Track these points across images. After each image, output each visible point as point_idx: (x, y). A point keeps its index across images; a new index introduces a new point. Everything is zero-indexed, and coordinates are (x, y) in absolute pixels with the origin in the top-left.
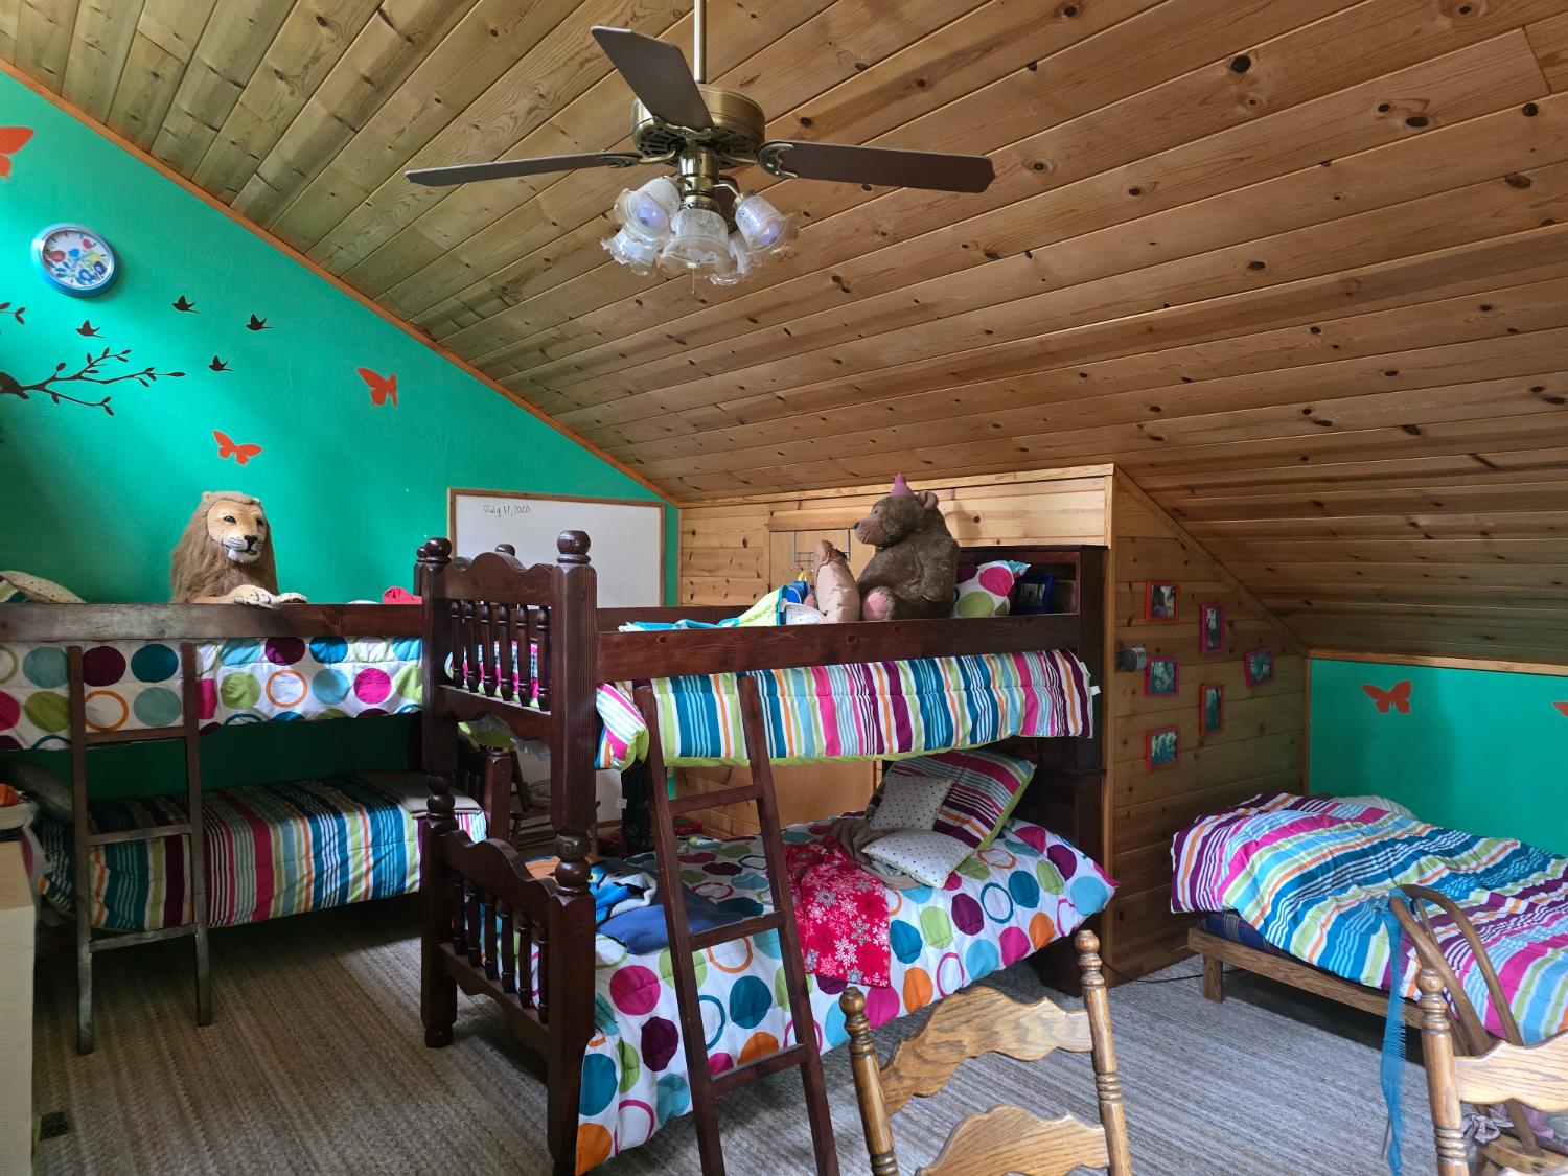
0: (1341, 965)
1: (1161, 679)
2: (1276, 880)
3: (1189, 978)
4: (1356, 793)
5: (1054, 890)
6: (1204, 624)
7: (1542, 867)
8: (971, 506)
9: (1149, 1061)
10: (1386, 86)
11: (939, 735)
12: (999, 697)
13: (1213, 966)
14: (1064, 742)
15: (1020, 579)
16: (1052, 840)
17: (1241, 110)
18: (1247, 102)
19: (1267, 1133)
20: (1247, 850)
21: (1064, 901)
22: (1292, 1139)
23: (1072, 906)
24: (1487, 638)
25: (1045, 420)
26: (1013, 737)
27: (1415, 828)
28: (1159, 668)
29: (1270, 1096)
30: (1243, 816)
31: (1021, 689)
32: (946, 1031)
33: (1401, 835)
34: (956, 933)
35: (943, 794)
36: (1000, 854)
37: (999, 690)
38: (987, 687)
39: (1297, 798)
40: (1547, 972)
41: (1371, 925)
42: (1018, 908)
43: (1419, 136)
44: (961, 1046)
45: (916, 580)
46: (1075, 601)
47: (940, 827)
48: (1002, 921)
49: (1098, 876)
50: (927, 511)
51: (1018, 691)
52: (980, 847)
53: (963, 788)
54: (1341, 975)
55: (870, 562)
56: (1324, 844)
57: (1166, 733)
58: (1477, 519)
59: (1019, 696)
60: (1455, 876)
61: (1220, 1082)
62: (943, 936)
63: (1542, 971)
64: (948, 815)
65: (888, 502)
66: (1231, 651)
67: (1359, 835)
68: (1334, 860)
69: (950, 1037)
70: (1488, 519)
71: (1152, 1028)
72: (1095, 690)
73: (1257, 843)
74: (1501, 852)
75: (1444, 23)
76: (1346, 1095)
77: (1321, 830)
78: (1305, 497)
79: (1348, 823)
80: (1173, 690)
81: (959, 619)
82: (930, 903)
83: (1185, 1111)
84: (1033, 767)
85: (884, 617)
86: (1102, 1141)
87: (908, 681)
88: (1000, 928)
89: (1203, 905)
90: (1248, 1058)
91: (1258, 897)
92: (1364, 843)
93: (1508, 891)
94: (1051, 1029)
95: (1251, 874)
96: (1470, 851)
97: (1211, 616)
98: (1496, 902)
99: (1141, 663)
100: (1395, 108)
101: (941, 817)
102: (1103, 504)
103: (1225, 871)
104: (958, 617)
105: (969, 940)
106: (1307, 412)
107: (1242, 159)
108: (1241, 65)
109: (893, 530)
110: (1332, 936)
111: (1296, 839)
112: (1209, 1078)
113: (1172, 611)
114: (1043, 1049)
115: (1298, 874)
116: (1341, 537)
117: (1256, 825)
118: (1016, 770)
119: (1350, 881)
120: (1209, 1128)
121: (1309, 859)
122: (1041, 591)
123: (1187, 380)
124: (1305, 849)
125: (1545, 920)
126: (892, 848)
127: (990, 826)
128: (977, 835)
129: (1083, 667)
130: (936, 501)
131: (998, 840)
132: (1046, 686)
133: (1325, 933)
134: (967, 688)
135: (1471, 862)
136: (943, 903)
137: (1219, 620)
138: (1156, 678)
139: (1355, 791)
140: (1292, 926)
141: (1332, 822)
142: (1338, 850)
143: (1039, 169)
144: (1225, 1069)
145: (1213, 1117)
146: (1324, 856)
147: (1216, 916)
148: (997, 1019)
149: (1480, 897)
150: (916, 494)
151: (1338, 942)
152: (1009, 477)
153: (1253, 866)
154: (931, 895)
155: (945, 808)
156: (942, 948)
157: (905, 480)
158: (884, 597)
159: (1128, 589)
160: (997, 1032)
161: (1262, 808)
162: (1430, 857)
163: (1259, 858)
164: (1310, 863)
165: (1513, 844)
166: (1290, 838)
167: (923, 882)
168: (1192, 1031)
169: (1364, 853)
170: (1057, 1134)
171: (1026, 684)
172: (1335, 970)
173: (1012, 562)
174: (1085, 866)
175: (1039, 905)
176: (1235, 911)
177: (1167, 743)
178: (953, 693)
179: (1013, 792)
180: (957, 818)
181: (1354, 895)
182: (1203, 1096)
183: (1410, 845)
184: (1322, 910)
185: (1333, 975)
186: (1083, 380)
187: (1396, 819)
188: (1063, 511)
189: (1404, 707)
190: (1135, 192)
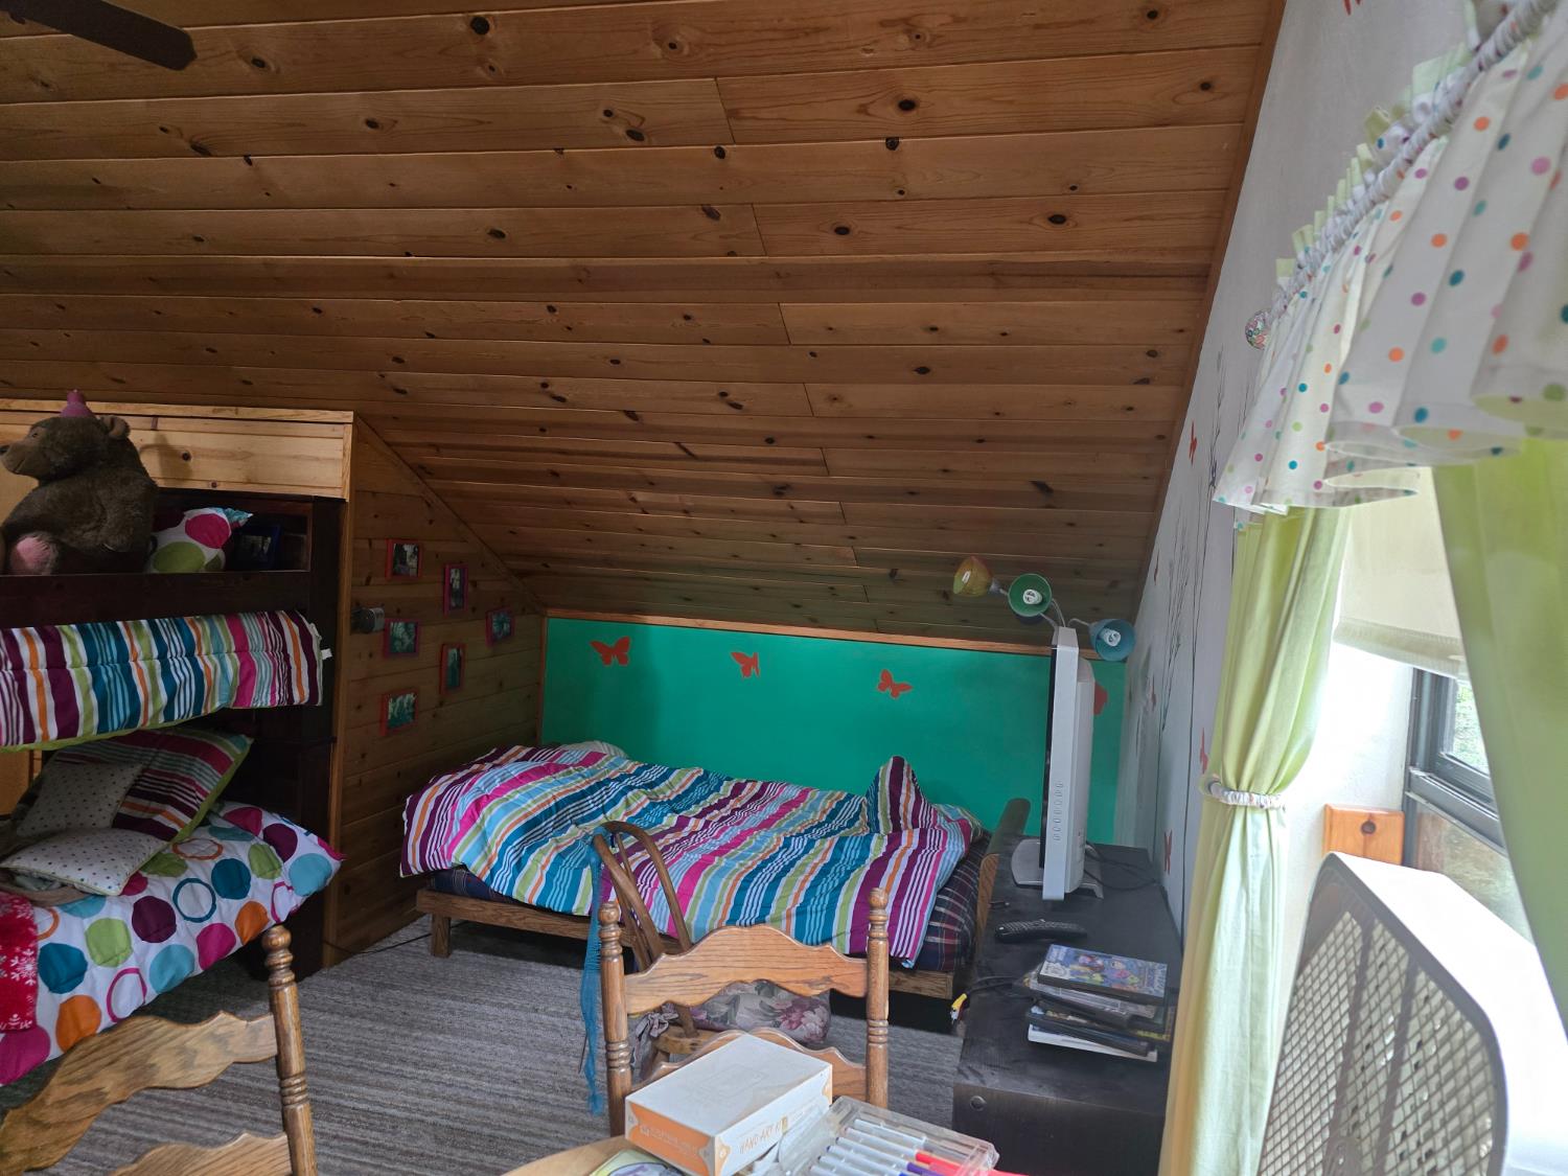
0: (557, 902)
1: (401, 640)
2: (504, 830)
3: (417, 939)
4: (579, 740)
5: (269, 874)
6: (447, 585)
7: (717, 789)
8: (179, 439)
9: (369, 1034)
10: (608, 92)
11: (119, 713)
12: (205, 665)
13: (441, 923)
14: (286, 713)
15: (238, 529)
16: (269, 820)
17: (480, 72)
18: (487, 65)
19: (481, 1076)
20: (478, 805)
21: (282, 884)
22: (505, 1074)
23: (289, 888)
24: (687, 599)
25: (273, 353)
26: (223, 711)
27: (625, 767)
28: (399, 629)
29: (486, 1039)
30: (477, 772)
31: (235, 656)
32: (79, 1081)
33: (614, 775)
34: (137, 943)
35: (128, 782)
36: (205, 842)
37: (205, 658)
38: (190, 655)
39: (529, 749)
40: (713, 877)
41: (584, 860)
42: (222, 902)
43: (634, 149)
44: (102, 1094)
45: (92, 524)
46: (306, 556)
47: (122, 822)
48: (200, 920)
49: (321, 851)
50: (113, 441)
51: (231, 658)
52: (177, 838)
53: (156, 772)
54: (556, 909)
55: (26, 498)
56: (549, 790)
57: (404, 695)
58: (680, 499)
59: (232, 664)
60: (653, 805)
61: (440, 1038)
62: (117, 951)
63: (710, 878)
64: (133, 806)
65: (54, 424)
66: (474, 609)
67: (580, 778)
68: (556, 804)
69: (85, 1087)
70: (689, 500)
71: (373, 1000)
72: (327, 654)
73: (488, 796)
74: (689, 780)
75: (656, 51)
76: (555, 1020)
77: (547, 777)
78: (544, 466)
79: (571, 768)
80: (413, 651)
81: (155, 575)
82: (102, 915)
83: (402, 1076)
84: (249, 742)
85: (41, 571)
86: (285, 1149)
87: (74, 649)
88: (197, 928)
89: (431, 866)
90: (469, 1006)
91: (486, 849)
92: (583, 785)
93: (691, 812)
94: (226, 1043)
95: (481, 828)
96: (667, 782)
97: (455, 575)
98: (682, 823)
99: (379, 624)
100: (617, 117)
101: (124, 810)
102: (341, 454)
103: (456, 828)
104: (155, 571)
105: (155, 948)
106: (545, 385)
107: (481, 123)
108: (480, 26)
109: (59, 460)
110: (550, 875)
111: (524, 789)
112: (430, 1036)
113: (415, 570)
114: (217, 1068)
115: (523, 822)
116: (574, 506)
117: (489, 779)
118: (228, 747)
119: (569, 822)
120: (425, 1086)
121: (535, 806)
122: (265, 544)
123: (431, 336)
124: (531, 797)
125: (715, 834)
126: (46, 856)
127: (190, 812)
128: (173, 825)
129: (313, 629)
130: (127, 429)
131: (202, 828)
132: (267, 651)
133: (545, 873)
134: (162, 657)
135: (666, 792)
136: (120, 913)
137: (462, 581)
138: (395, 639)
139: (577, 738)
140: (516, 872)
141: (558, 768)
142: (560, 794)
143: (258, 65)
144: (446, 1024)
145: (432, 1074)
146: (549, 802)
147: (446, 874)
148: (154, 1049)
149: (671, 820)
150: (98, 417)
151: (555, 880)
152: (228, 412)
153: (483, 820)
154: (103, 905)
155: (130, 799)
156: (116, 965)
157: (83, 400)
158: (42, 545)
159: (367, 546)
160: (153, 1065)
161: (496, 762)
162: (635, 790)
163: (489, 812)
164: (535, 810)
165: (698, 772)
166: (519, 789)
167: (91, 891)
168: (416, 992)
169: (583, 794)
170: (230, 1158)
171: (242, 650)
172: (551, 906)
173: (230, 510)
174: (307, 843)
175: (249, 894)
176: (464, 866)
177: (405, 705)
178: (142, 664)
179: (222, 770)
180: (146, 809)
181: (573, 833)
182: (422, 1056)
183: (621, 782)
184: (543, 853)
185: (549, 911)
186: (317, 315)
187: (612, 760)
188: (295, 457)
189: (623, 660)
190: (371, 124)
